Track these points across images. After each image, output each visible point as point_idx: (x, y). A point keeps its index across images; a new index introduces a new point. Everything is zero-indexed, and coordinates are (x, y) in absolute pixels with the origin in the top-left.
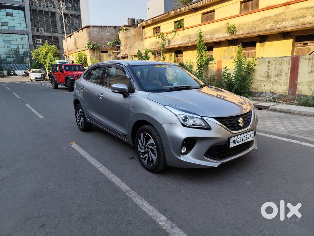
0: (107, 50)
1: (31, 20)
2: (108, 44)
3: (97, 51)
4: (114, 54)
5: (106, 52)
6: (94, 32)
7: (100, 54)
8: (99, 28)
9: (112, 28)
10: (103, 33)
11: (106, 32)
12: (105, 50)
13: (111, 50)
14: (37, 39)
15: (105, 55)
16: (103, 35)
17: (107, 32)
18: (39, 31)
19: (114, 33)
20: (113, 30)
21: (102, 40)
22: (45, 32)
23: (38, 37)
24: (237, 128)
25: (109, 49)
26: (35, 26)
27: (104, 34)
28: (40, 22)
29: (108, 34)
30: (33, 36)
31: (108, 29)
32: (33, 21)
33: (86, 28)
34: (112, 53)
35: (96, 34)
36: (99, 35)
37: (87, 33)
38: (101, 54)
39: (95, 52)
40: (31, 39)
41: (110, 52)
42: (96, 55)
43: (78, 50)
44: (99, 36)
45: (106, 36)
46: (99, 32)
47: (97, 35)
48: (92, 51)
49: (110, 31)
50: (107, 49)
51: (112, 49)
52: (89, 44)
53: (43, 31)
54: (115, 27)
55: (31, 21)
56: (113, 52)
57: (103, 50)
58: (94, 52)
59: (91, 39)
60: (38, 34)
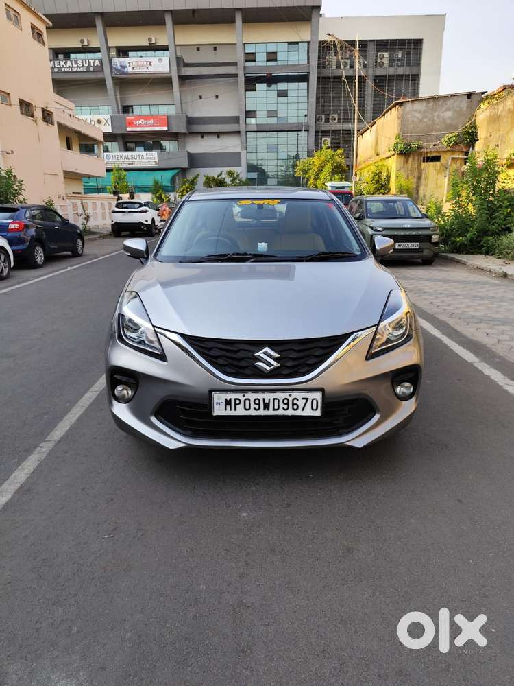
0: (438, 155)
1: (318, 99)
2: (444, 139)
3: (413, 159)
4: (456, 164)
5: (437, 159)
6: (413, 113)
7: (421, 165)
8: (429, 103)
9: (460, 98)
10: (436, 114)
11: (444, 109)
12: (435, 154)
13: (449, 154)
14: (323, 139)
15: (433, 166)
16: (435, 118)
17: (448, 109)
18: (328, 122)
19: (465, 109)
20: (464, 103)
21: (432, 131)
22: (339, 121)
23: (326, 133)
24: (247, 372)
25: (444, 152)
26: (323, 112)
27: (438, 117)
28: (333, 101)
29: (449, 114)
30: (317, 133)
31: (449, 102)
32: (322, 101)
33: (397, 106)
34: (450, 160)
35: (418, 118)
36: (425, 120)
37: (397, 119)
38: (424, 164)
39: (410, 160)
40: (312, 139)
41: (446, 159)
42: (410, 167)
43: (377, 158)
44: (424, 122)
45: (441, 119)
46: (425, 112)
47: (421, 121)
48: (402, 159)
49: (453, 107)
50: (437, 152)
51: (452, 151)
52: (397, 143)
53: (336, 121)
54: (469, 96)
55: (318, 102)
56: (453, 159)
57: (429, 155)
58: (406, 161)
59: (405, 129)
60: (326, 127)
